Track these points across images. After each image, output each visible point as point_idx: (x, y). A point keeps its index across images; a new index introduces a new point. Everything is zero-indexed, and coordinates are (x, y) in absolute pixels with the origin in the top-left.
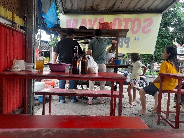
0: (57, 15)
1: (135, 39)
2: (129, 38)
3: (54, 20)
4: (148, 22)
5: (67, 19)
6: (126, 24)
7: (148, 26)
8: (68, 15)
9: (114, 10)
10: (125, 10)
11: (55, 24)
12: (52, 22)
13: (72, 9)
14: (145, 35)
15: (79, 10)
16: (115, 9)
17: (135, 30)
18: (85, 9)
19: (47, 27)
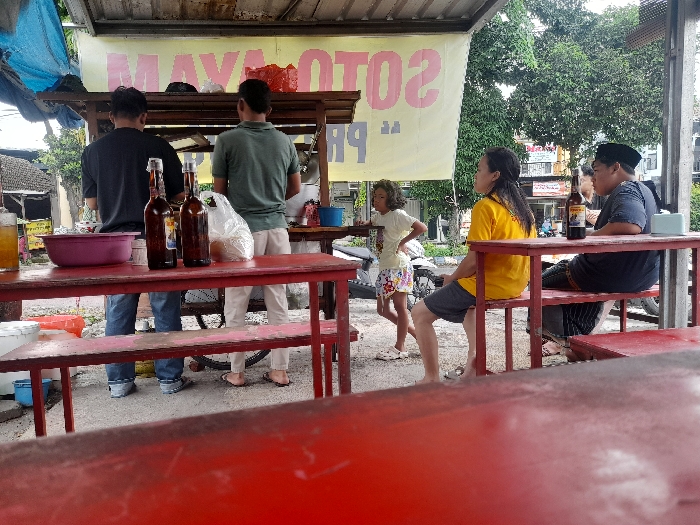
0: (63, 39)
1: (385, 130)
2: (363, 126)
3: (50, 59)
4: (425, 64)
5: (109, 57)
6: (350, 75)
7: (425, 78)
8: (115, 39)
9: (299, 17)
10: (339, 19)
11: (60, 77)
12: (43, 65)
13: (130, 15)
14: (418, 111)
15: (157, 18)
16: (303, 16)
17: (383, 95)
18: (183, 15)
19: (22, 88)
